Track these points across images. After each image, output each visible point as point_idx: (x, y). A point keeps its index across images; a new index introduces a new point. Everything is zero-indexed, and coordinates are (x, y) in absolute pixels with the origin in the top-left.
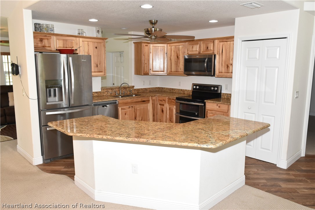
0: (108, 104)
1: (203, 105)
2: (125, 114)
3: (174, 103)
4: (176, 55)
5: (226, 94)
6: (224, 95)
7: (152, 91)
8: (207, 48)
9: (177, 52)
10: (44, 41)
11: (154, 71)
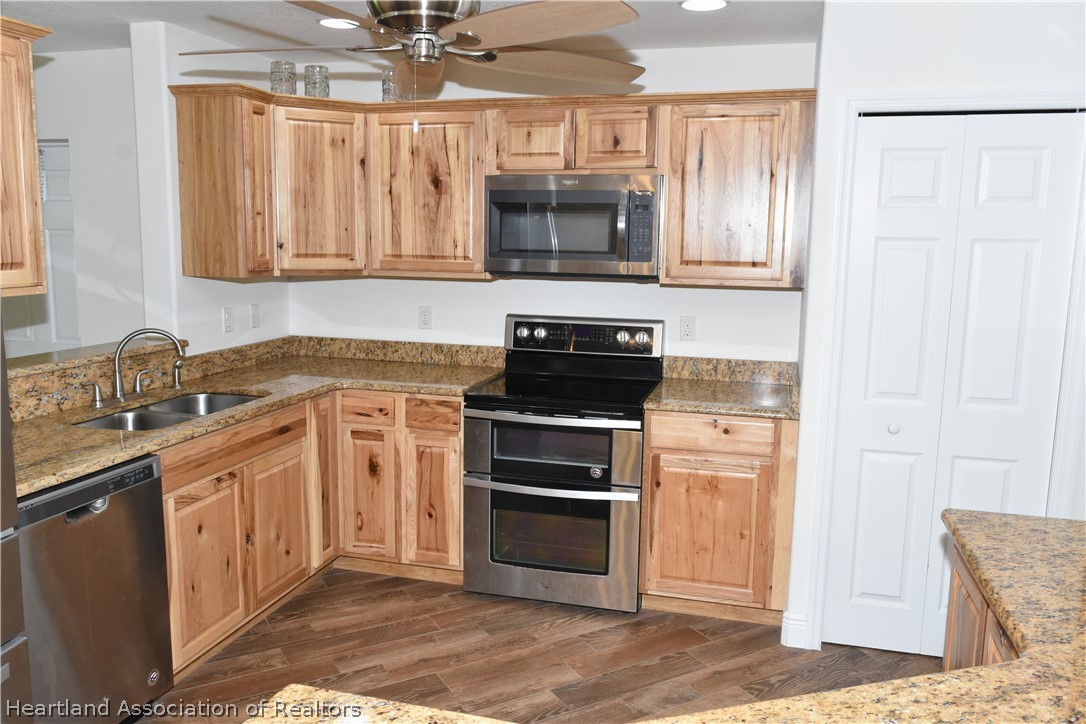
0: (98, 491)
1: (636, 424)
2: (200, 531)
3: (447, 422)
5: (686, 360)
6: (681, 363)
7: (268, 362)
8: (616, 142)
9: (429, 159)
11: (298, 256)
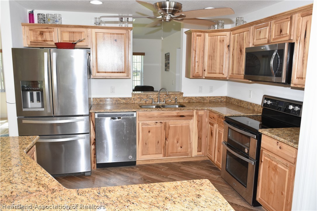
2: (149, 132)
4: (239, 47)
7: (214, 102)
8: (281, 31)
9: (240, 44)
10: (45, 35)
11: (209, 73)
